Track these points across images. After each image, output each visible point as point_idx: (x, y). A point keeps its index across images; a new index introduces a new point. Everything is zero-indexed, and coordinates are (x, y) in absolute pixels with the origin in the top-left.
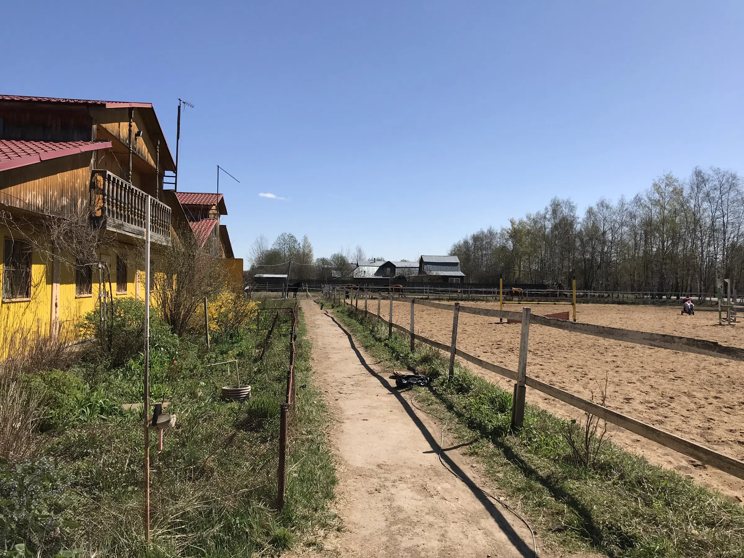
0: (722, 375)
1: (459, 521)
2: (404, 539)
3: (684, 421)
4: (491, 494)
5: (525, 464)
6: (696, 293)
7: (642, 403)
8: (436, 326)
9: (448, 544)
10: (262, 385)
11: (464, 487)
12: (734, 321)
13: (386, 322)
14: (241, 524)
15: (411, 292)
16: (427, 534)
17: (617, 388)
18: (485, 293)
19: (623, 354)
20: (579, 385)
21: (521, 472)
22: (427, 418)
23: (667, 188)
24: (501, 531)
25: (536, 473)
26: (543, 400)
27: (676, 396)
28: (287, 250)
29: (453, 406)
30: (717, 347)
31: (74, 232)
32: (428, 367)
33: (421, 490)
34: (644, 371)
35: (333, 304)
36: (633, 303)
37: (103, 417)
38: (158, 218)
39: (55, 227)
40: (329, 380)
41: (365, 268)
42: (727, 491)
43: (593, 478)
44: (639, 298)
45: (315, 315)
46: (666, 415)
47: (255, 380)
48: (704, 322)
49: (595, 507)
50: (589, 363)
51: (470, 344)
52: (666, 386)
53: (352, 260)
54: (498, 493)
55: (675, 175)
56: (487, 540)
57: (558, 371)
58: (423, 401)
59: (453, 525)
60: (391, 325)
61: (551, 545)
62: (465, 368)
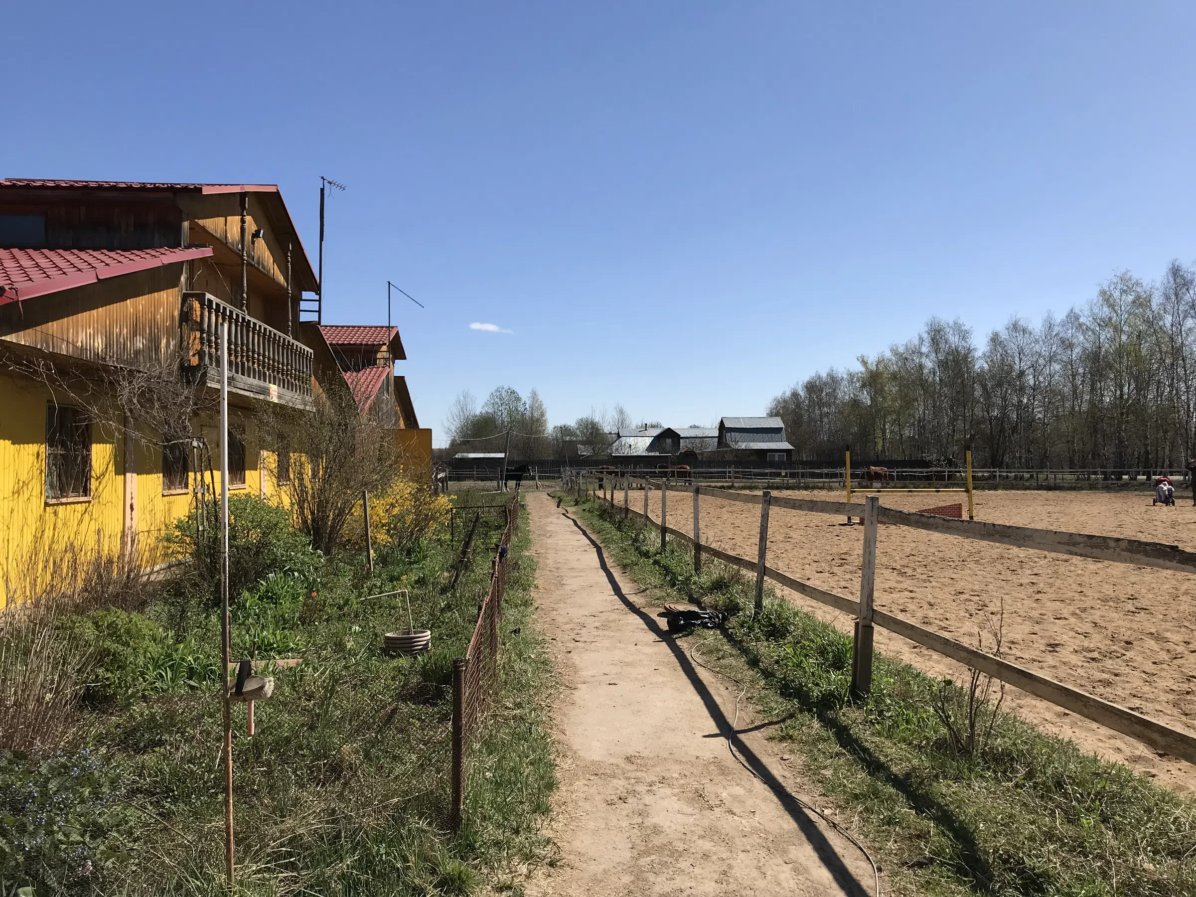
1: (753, 848)
2: (659, 879)
3: (1147, 681)
4: (810, 805)
5: (870, 754)
6: (1179, 470)
7: (1076, 652)
8: (742, 531)
9: (733, 887)
10: (451, 630)
11: (767, 793)
13: (656, 525)
14: (387, 854)
15: (704, 478)
16: (697, 870)
17: (1037, 628)
18: (827, 476)
19: (1050, 572)
20: (971, 623)
21: (862, 768)
22: (714, 680)
23: (1124, 297)
24: (822, 865)
25: (888, 768)
26: (910, 648)
27: (1136, 639)
28: (505, 413)
29: (759, 661)
30: (1177, 553)
31: (154, 392)
32: (722, 597)
33: (693, 799)
34: (1083, 598)
35: (576, 499)
37: (192, 683)
38: (292, 367)
39: (126, 383)
40: (560, 619)
41: (631, 441)
43: (982, 777)
44: (1083, 480)
45: (547, 517)
46: (1117, 672)
47: (441, 622)
49: (982, 825)
50: (991, 587)
51: (796, 560)
52: (1121, 623)
53: (609, 427)
54: (822, 803)
55: (1136, 275)
56: (798, 882)
57: (939, 601)
58: (711, 652)
59: (742, 856)
60: (664, 530)
61: (905, 889)
62: (783, 599)
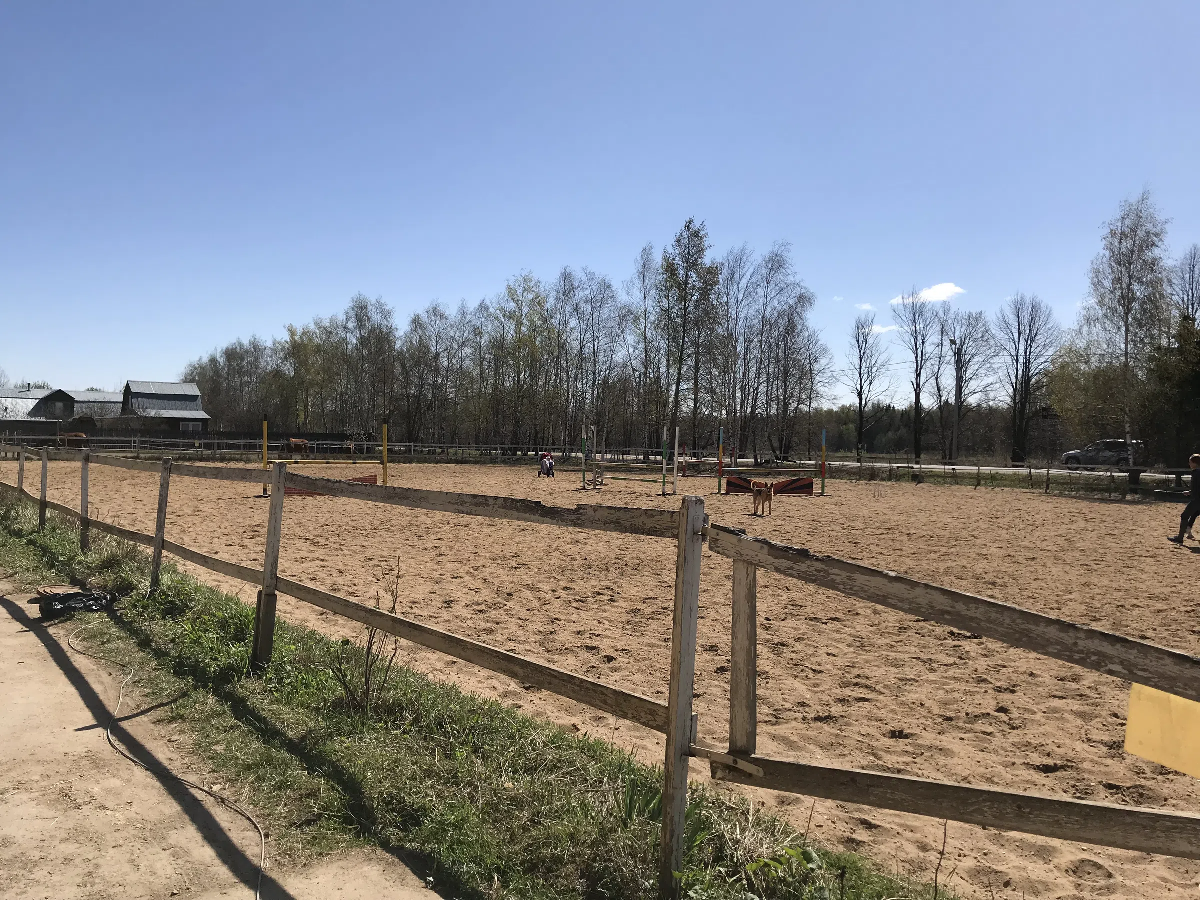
0: (578, 557)
1: (127, 842)
3: (521, 626)
4: (198, 784)
5: (266, 723)
6: (559, 447)
7: (468, 606)
8: (145, 505)
9: (99, 887)
11: (149, 780)
12: (601, 484)
13: (33, 500)
15: (103, 447)
16: (55, 878)
17: (436, 588)
18: (246, 447)
19: (451, 536)
20: (378, 588)
21: (258, 738)
22: (95, 667)
23: (525, 294)
25: (284, 735)
26: (317, 615)
27: (516, 591)
29: (151, 641)
30: (540, 508)
32: (113, 577)
33: (57, 800)
34: (477, 559)
36: (476, 463)
41: (8, 403)
42: (563, 718)
43: (374, 729)
44: (485, 455)
46: (499, 621)
48: (565, 486)
49: (369, 774)
50: (399, 553)
51: (204, 534)
52: (505, 578)
54: (211, 780)
55: (536, 276)
56: (176, 867)
57: (349, 568)
58: (94, 637)
59: (112, 852)
60: (44, 505)
61: (291, 849)
62: (185, 575)
